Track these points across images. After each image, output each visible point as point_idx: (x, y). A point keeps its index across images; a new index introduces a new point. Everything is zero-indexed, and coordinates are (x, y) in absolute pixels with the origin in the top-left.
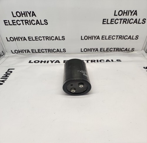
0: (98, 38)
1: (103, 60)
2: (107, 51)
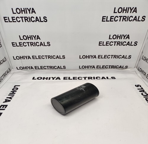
0: (95, 57)
1: (99, 77)
2: (103, 68)
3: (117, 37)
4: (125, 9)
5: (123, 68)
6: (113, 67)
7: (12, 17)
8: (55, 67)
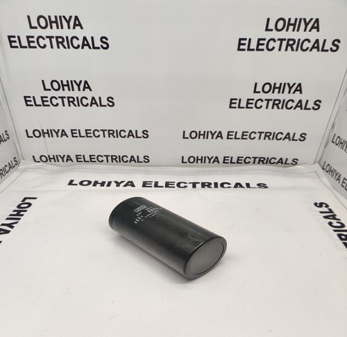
0: (220, 135)
1: (229, 184)
2: (238, 163)
3: (273, 88)
4: (292, 22)
5: (285, 163)
6: (262, 161)
7: (28, 37)
8: (125, 159)
